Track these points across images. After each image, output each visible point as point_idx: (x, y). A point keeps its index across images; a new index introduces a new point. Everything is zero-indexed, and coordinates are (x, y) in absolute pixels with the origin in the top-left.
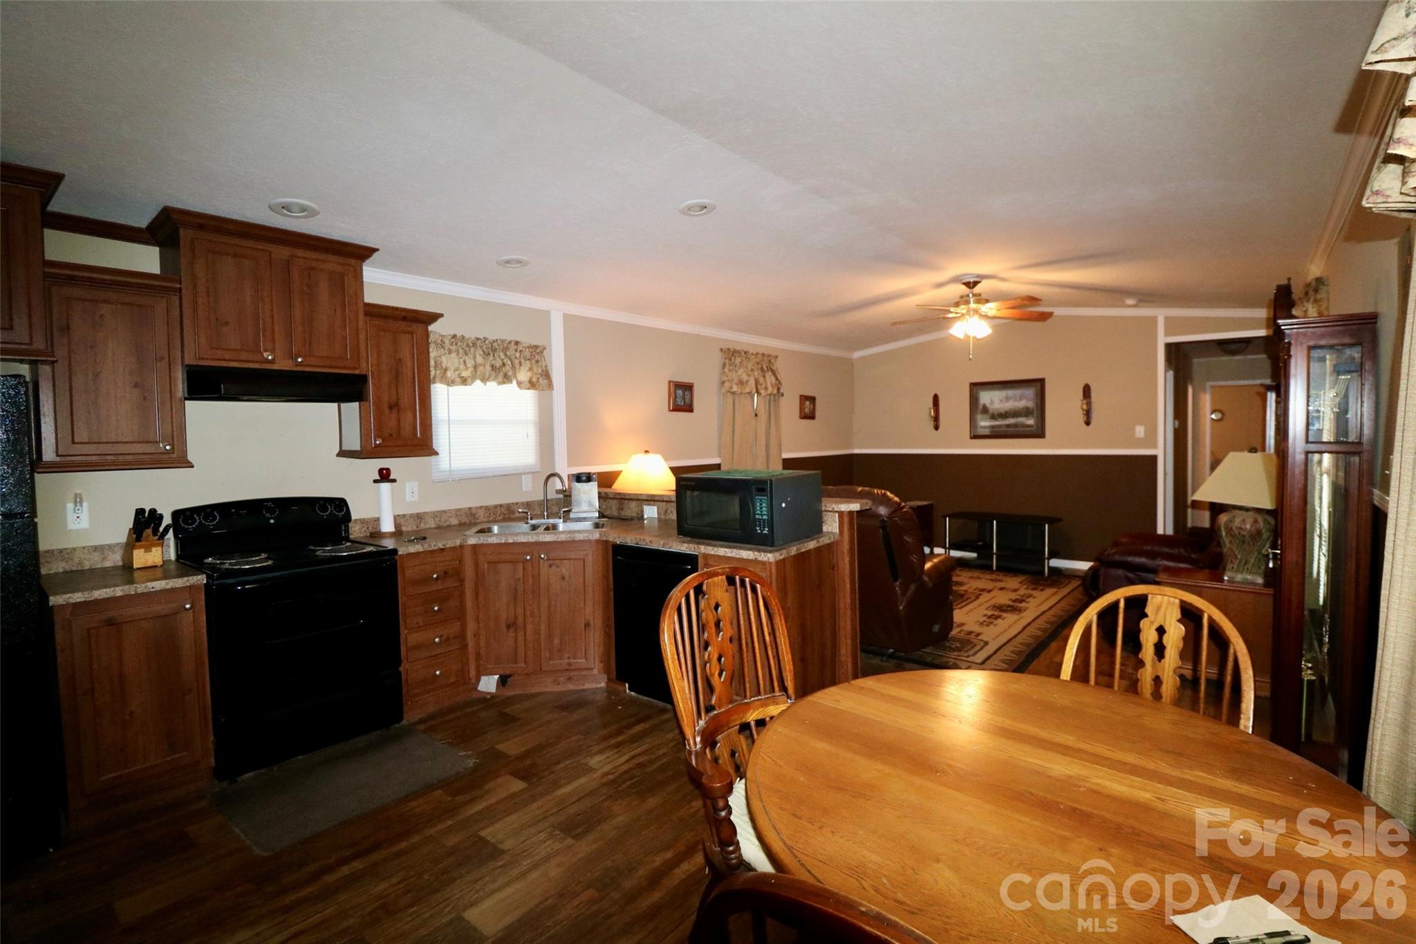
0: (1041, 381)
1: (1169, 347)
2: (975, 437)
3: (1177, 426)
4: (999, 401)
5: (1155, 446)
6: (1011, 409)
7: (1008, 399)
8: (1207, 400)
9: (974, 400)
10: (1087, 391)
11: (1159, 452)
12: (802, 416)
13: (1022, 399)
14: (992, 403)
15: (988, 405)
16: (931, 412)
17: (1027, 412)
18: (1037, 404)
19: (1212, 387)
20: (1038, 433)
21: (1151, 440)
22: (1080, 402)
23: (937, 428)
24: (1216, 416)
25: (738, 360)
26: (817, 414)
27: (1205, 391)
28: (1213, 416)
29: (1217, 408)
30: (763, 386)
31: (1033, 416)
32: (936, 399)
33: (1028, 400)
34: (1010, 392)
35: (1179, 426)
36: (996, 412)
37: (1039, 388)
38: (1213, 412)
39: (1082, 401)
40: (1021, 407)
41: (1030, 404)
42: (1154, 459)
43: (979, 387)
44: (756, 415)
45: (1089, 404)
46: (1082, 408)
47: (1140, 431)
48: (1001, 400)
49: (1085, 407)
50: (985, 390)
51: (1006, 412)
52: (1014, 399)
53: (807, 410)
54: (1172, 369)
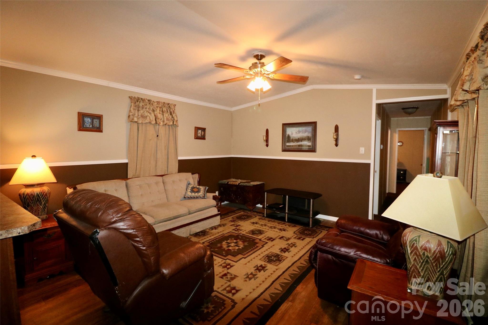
0: (315, 123)
1: (379, 106)
2: (284, 150)
3: (382, 148)
4: (295, 133)
5: (369, 158)
6: (300, 137)
7: (299, 132)
8: (396, 137)
9: (284, 131)
10: (337, 129)
11: (371, 162)
12: (196, 138)
13: (306, 132)
14: (292, 134)
15: (290, 135)
16: (264, 138)
17: (308, 139)
18: (313, 135)
19: (399, 131)
20: (312, 150)
21: (367, 155)
22: (333, 134)
23: (267, 145)
24: (400, 144)
25: (141, 104)
26: (206, 137)
27: (396, 132)
28: (399, 144)
29: (400, 141)
30: (162, 120)
31: (311, 141)
32: (267, 131)
33: (309, 132)
34: (301, 129)
35: (383, 148)
36: (294, 139)
37: (314, 126)
38: (399, 142)
39: (334, 133)
40: (306, 136)
41: (310, 135)
42: (369, 165)
43: (287, 126)
44: (158, 136)
45: (337, 135)
46: (333, 137)
47: (362, 150)
48: (296, 132)
49: (335, 137)
50: (289, 127)
51: (298, 139)
52: (302, 132)
53: (199, 135)
54: (380, 119)
